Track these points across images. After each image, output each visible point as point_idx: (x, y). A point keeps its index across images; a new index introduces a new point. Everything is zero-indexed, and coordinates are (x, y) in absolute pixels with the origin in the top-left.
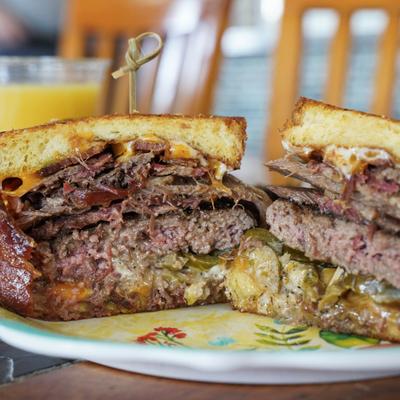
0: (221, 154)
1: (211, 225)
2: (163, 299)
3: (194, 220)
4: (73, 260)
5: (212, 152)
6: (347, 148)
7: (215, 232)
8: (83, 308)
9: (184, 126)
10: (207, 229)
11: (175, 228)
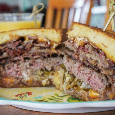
0: (54, 40)
1: (51, 62)
2: (36, 84)
3: (46, 60)
4: (10, 71)
5: (52, 40)
6: (80, 38)
7: (53, 64)
8: (12, 85)
9: (43, 32)
10: (50, 63)
11: (40, 62)
